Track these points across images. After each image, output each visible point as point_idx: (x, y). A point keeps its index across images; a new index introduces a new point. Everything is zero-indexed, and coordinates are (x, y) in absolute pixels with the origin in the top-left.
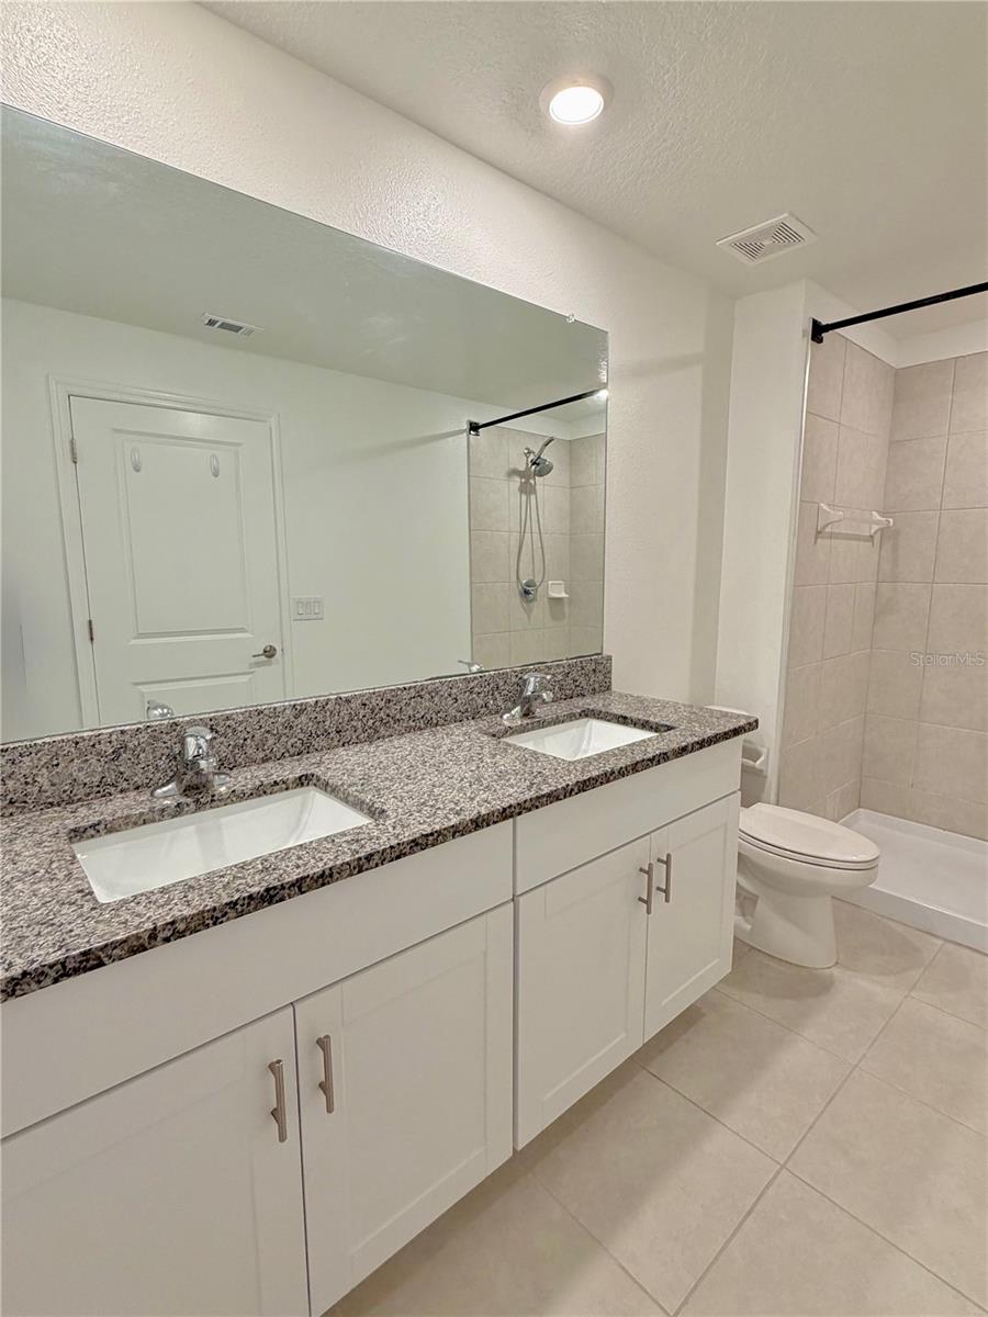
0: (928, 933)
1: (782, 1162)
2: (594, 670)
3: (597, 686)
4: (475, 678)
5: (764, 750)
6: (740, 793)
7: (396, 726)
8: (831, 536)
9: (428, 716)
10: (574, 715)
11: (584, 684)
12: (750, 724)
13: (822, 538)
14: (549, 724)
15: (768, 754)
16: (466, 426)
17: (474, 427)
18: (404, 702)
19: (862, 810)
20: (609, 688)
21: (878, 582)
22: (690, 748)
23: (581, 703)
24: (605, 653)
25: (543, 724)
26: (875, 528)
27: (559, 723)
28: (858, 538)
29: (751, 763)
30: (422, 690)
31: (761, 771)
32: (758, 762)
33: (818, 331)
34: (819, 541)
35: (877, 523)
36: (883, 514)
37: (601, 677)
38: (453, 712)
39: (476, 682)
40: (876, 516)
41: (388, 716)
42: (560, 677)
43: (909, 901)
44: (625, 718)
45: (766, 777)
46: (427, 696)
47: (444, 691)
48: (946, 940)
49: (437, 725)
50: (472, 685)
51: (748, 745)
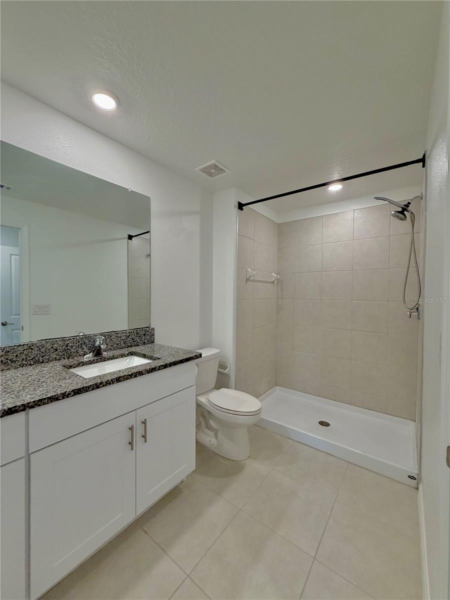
0: (288, 438)
1: (188, 574)
2: (144, 334)
3: (146, 341)
4: (69, 339)
5: (229, 366)
6: (195, 386)
7: (13, 364)
8: (254, 281)
9: (37, 359)
10: (124, 355)
11: (138, 340)
12: (196, 356)
13: (249, 281)
14: (108, 359)
15: (230, 367)
16: (127, 236)
17: (130, 237)
18: (19, 352)
19: (277, 387)
20: (153, 342)
21: (277, 298)
22: (157, 368)
23: (133, 349)
24: (152, 326)
25: (105, 359)
26: (273, 279)
27: (114, 359)
28: (267, 282)
29: (223, 371)
30: (33, 346)
31: (228, 374)
32: (227, 370)
33: (241, 206)
34: (248, 282)
35: (274, 277)
36: (278, 274)
37: (148, 337)
38: (55, 356)
39: (70, 341)
40: (274, 274)
41: (7, 359)
42: (124, 338)
43: (281, 425)
44: (145, 355)
45: (230, 377)
46: (36, 349)
47: (49, 346)
48: (295, 441)
49: (42, 362)
50: (68, 342)
51: (222, 363)
